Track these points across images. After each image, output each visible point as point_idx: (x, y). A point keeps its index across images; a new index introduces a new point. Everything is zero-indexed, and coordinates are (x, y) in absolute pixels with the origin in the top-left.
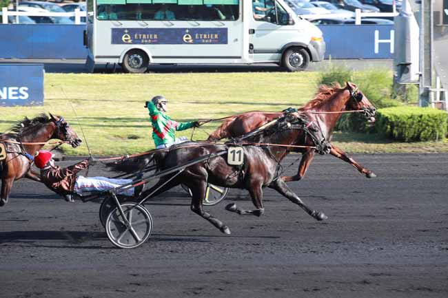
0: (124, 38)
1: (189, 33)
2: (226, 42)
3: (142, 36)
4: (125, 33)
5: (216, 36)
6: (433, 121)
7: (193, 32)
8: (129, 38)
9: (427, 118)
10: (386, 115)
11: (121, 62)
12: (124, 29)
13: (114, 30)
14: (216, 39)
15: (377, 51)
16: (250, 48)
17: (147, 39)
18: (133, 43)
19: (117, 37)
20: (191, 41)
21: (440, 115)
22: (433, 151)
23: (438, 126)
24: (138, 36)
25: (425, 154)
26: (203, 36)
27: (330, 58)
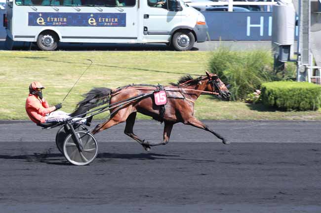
0: (38, 21)
1: (93, 17)
2: (124, 25)
3: (54, 20)
4: (39, 17)
5: (116, 20)
6: (311, 93)
7: (96, 16)
8: (43, 21)
9: (306, 91)
10: (271, 88)
11: (35, 41)
12: (39, 13)
13: (30, 14)
14: (116, 22)
15: (248, 34)
16: (145, 30)
17: (58, 22)
18: (46, 25)
19: (33, 20)
20: (95, 24)
21: (316, 88)
22: (312, 119)
23: (315, 98)
24: (50, 19)
25: (304, 121)
26: (105, 20)
27: (220, 39)
